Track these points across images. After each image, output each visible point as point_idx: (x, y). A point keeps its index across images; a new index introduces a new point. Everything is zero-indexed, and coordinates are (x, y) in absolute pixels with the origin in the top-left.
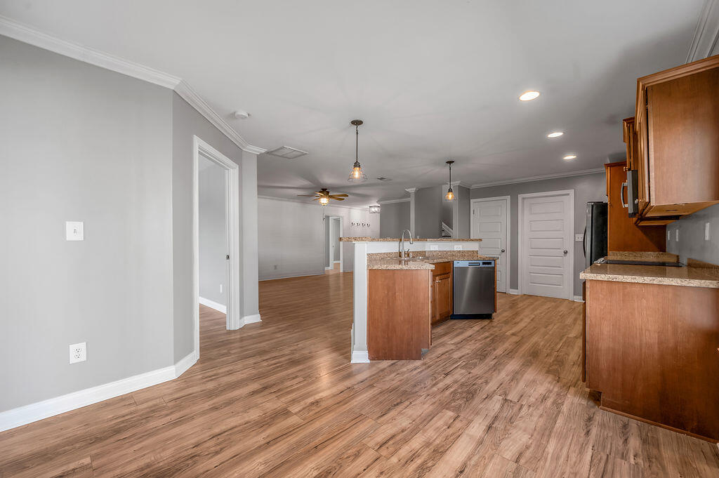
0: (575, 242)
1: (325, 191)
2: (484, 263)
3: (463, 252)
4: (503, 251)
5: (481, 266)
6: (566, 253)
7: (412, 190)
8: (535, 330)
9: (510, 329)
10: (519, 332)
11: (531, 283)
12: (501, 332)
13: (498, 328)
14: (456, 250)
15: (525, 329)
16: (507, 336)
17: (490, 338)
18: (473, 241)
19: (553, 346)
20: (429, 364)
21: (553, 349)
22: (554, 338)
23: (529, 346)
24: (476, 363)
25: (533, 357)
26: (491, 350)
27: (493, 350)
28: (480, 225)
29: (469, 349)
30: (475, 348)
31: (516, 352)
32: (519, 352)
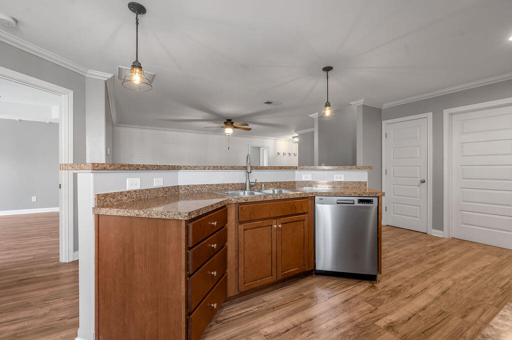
1: (229, 122)
2: (360, 201)
3: (345, 183)
4: (423, 182)
5: (356, 204)
8: (439, 320)
9: (392, 312)
10: (404, 322)
11: (463, 224)
12: (372, 315)
13: (373, 305)
14: (335, 180)
15: (420, 314)
16: (376, 331)
17: (343, 330)
18: (359, 169)
28: (394, 150)
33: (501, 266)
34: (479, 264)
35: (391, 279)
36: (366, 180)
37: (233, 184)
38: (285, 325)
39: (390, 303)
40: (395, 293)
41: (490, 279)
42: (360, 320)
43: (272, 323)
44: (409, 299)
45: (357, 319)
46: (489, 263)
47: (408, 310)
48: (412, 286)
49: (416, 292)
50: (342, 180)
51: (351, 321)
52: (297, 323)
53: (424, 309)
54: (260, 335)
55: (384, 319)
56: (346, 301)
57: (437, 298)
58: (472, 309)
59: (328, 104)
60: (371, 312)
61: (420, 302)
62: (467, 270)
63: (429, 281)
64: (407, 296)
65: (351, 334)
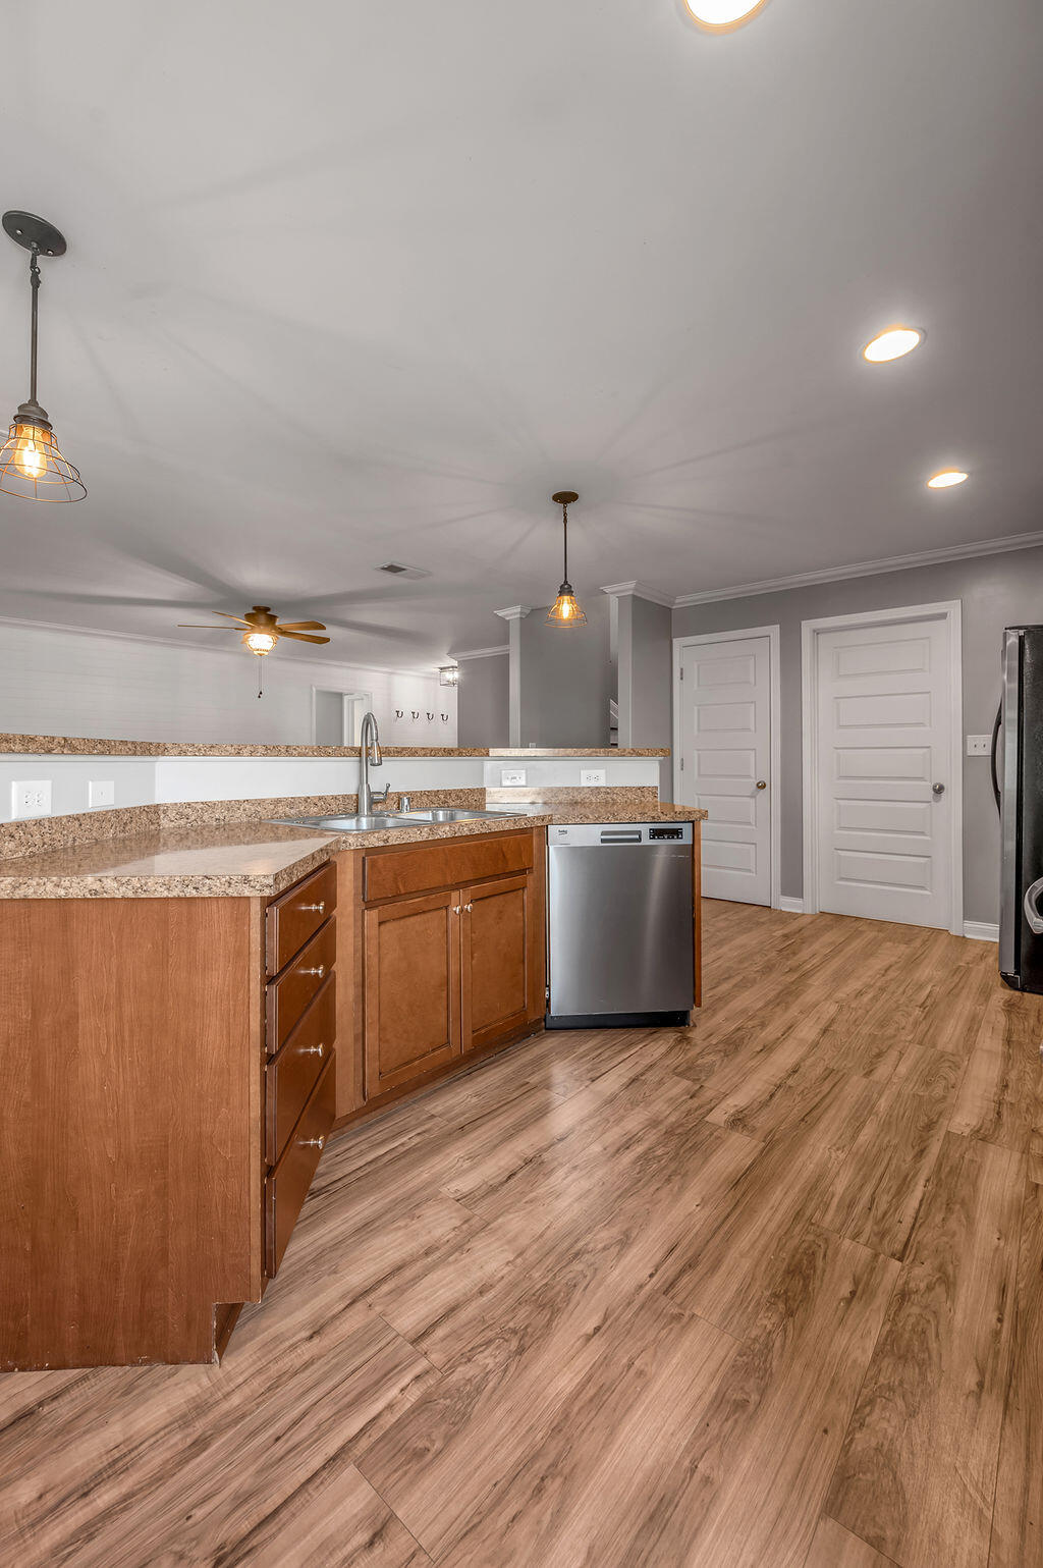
0: (967, 759)
1: (262, 614)
2: (655, 834)
3: (609, 791)
4: (761, 786)
5: (646, 841)
6: (939, 790)
7: (513, 614)
8: (826, 1088)
9: (736, 1088)
10: (765, 1104)
11: (842, 879)
12: (695, 1102)
13: (694, 1080)
14: (584, 784)
15: (790, 1082)
16: (711, 1134)
17: (640, 1149)
18: (641, 755)
19: (883, 1207)
20: (225, 1406)
21: (882, 1235)
22: (894, 1142)
23: (782, 1210)
24: (479, 1390)
25: (781, 1306)
26: (605, 1249)
27: (614, 1250)
28: (699, 710)
29: (509, 1242)
30: (541, 1236)
31: (714, 1268)
32: (724, 1268)
33: (913, 962)
34: (878, 964)
35: (720, 1017)
36: (657, 784)
37: (320, 798)
38: (502, 1163)
39: (727, 1070)
40: (732, 1045)
41: (901, 989)
42: (672, 1119)
43: (467, 1165)
44: (761, 1054)
45: (666, 1118)
46: (893, 959)
47: (765, 1078)
48: (763, 1025)
49: (772, 1038)
50: (602, 783)
51: (654, 1123)
52: (530, 1153)
53: (795, 1072)
54: (444, 1200)
55: (723, 1105)
56: (633, 1080)
57: (815, 1045)
58: (879, 1055)
59: (566, 589)
60: (691, 1098)
61: (785, 1057)
62: (858, 978)
63: (794, 1011)
64: (758, 1049)
65: (659, 1152)
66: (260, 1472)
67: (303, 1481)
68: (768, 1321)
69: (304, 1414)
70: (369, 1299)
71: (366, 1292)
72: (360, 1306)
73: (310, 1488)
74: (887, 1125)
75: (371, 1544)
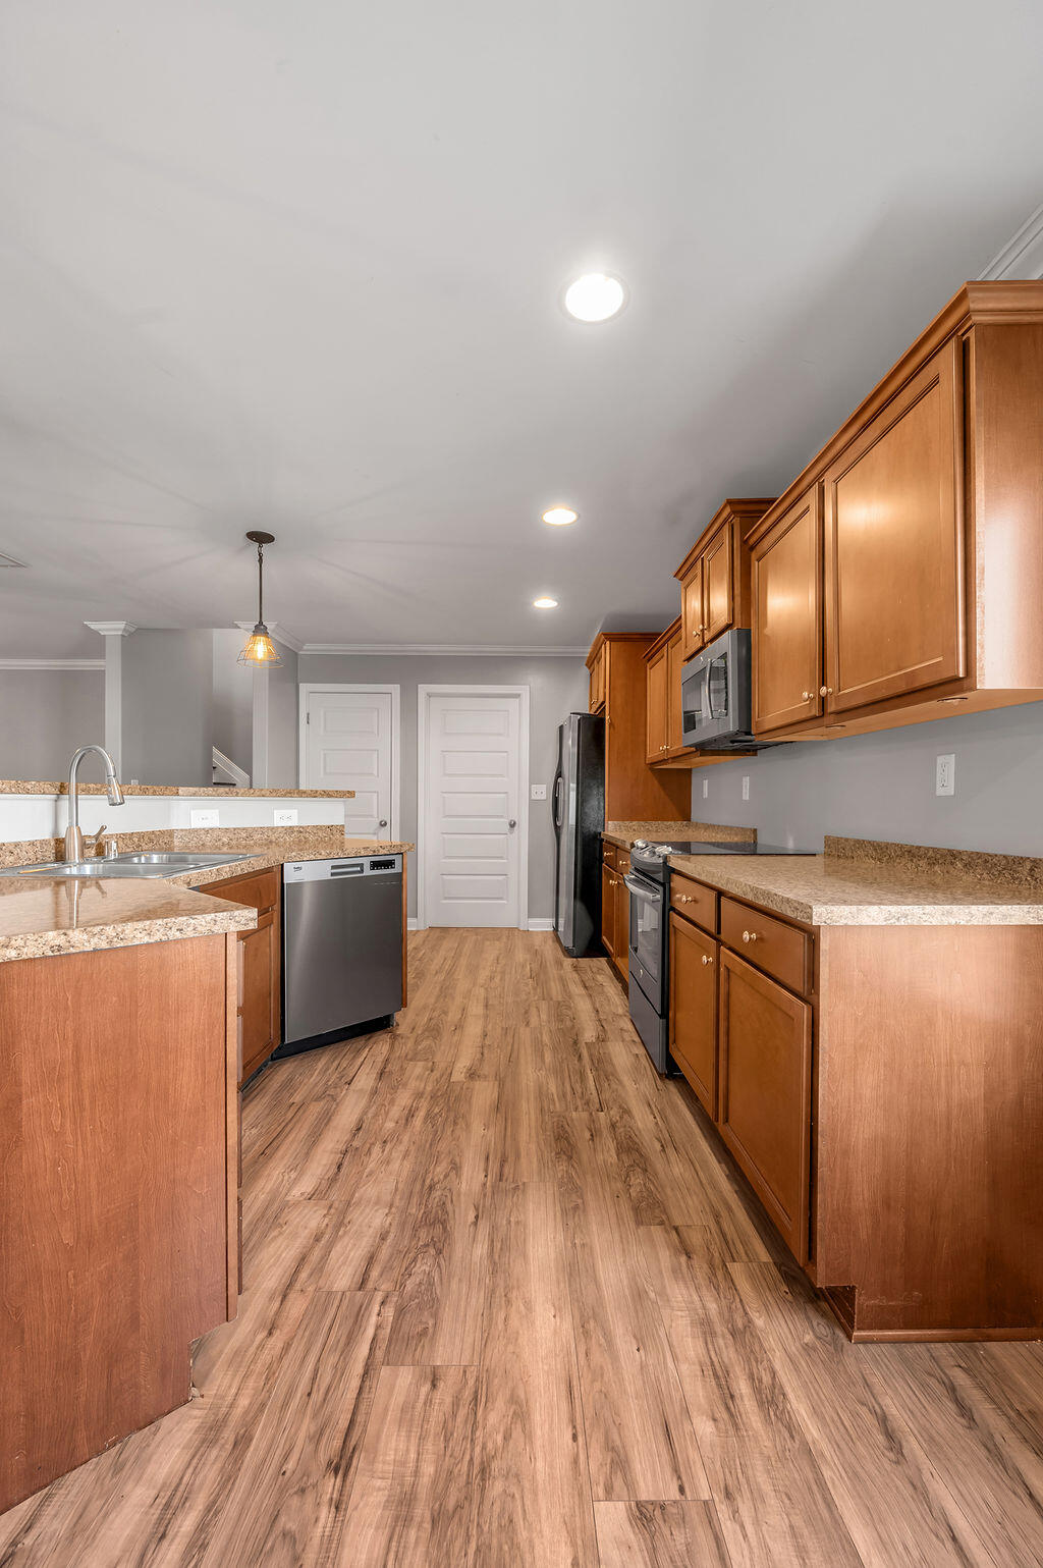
0: (533, 803)
2: (375, 865)
3: (301, 830)
4: (383, 824)
5: (368, 872)
6: (513, 825)
7: (111, 629)
8: (510, 1039)
9: (456, 1057)
10: (481, 1060)
11: (446, 898)
12: (437, 1073)
13: (425, 1060)
14: (278, 823)
15: (486, 1042)
16: (462, 1088)
17: (421, 1114)
18: (330, 796)
19: (580, 1091)
20: (238, 1411)
21: (587, 1103)
22: (564, 1056)
23: (532, 1112)
24: (431, 1284)
25: (565, 1157)
26: (446, 1176)
27: (453, 1174)
28: (325, 755)
29: (376, 1203)
30: (396, 1189)
31: (518, 1156)
32: (523, 1153)
33: (509, 951)
34: (489, 957)
36: (342, 821)
38: (323, 1161)
39: (442, 1048)
40: (434, 1031)
41: (513, 970)
42: (429, 1088)
44: (457, 1031)
45: (424, 1089)
46: (497, 952)
47: (469, 1045)
49: (456, 1019)
50: (294, 822)
51: (419, 1095)
52: (340, 1147)
53: (485, 1036)
54: (296, 1204)
55: (456, 1069)
57: (486, 1016)
58: (526, 1012)
60: (432, 1071)
61: (474, 1029)
62: (484, 968)
63: (459, 1000)
64: (452, 1028)
65: (437, 1110)
66: (315, 1416)
67: (355, 1396)
68: (562, 1167)
69: (316, 1371)
70: (298, 1286)
71: (290, 1286)
72: (292, 1296)
73: (365, 1395)
74: (555, 1050)
75: (434, 1386)
